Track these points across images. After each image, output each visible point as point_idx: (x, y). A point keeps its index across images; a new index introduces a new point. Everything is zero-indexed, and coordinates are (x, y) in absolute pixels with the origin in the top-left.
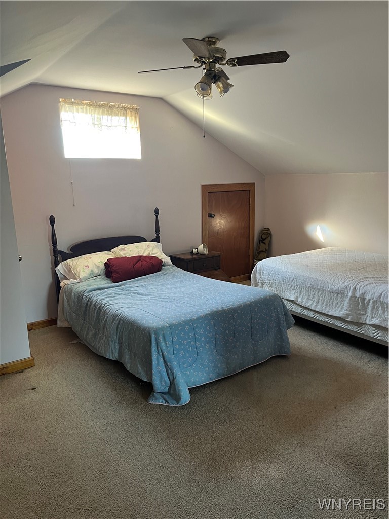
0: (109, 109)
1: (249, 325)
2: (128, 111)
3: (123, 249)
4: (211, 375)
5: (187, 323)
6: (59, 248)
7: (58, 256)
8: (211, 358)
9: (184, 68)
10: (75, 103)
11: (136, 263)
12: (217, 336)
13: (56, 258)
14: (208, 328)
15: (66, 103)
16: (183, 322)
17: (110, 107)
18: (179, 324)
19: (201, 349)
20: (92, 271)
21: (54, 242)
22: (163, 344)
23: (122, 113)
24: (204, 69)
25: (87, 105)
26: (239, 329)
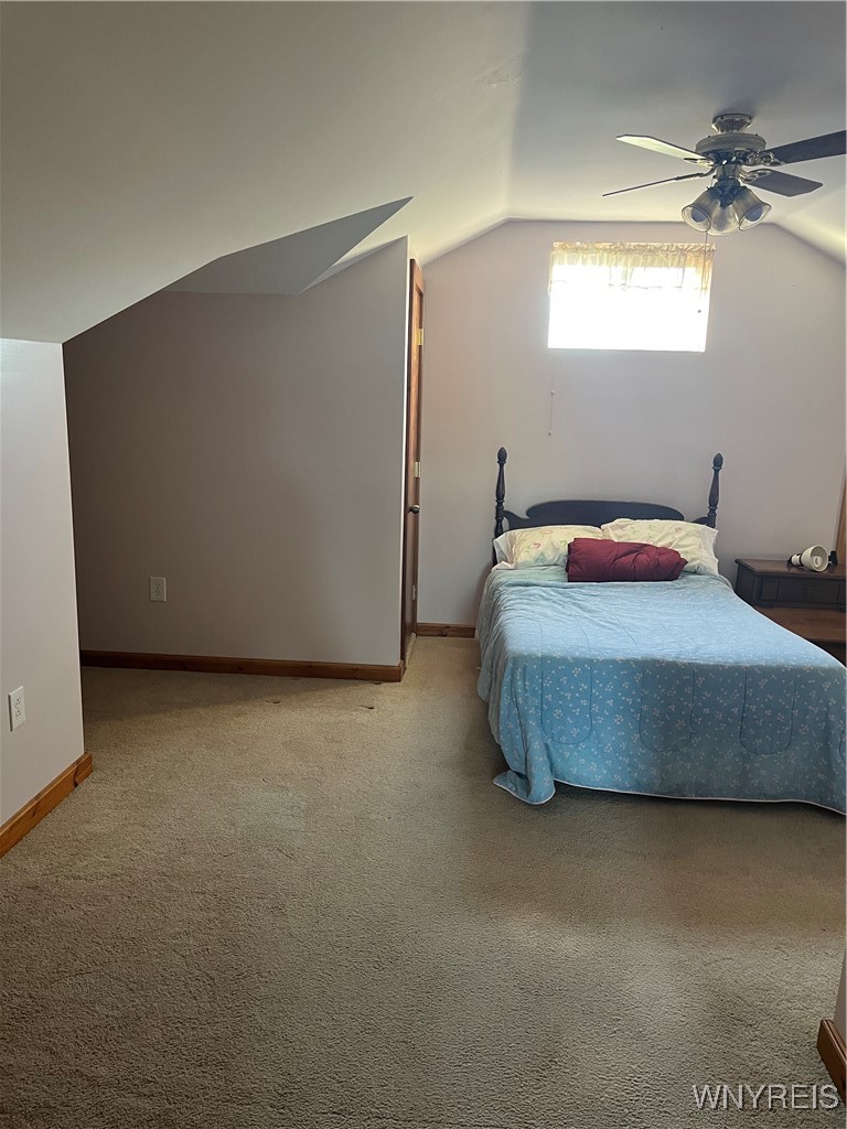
0: (649, 255)
1: (735, 710)
2: (690, 256)
3: (622, 527)
4: (617, 777)
5: (578, 662)
6: (506, 506)
7: (505, 520)
8: (623, 746)
9: (678, 179)
10: (582, 249)
11: (624, 555)
12: (645, 707)
13: (499, 521)
14: (626, 685)
15: (564, 249)
16: (573, 659)
17: (650, 250)
18: (563, 660)
19: (601, 720)
20: (542, 554)
21: (500, 496)
22: (520, 683)
23: (677, 259)
24: (714, 177)
25: (605, 250)
26: (707, 711)
